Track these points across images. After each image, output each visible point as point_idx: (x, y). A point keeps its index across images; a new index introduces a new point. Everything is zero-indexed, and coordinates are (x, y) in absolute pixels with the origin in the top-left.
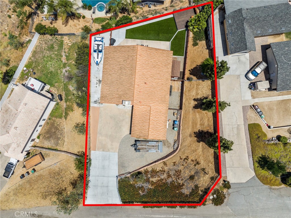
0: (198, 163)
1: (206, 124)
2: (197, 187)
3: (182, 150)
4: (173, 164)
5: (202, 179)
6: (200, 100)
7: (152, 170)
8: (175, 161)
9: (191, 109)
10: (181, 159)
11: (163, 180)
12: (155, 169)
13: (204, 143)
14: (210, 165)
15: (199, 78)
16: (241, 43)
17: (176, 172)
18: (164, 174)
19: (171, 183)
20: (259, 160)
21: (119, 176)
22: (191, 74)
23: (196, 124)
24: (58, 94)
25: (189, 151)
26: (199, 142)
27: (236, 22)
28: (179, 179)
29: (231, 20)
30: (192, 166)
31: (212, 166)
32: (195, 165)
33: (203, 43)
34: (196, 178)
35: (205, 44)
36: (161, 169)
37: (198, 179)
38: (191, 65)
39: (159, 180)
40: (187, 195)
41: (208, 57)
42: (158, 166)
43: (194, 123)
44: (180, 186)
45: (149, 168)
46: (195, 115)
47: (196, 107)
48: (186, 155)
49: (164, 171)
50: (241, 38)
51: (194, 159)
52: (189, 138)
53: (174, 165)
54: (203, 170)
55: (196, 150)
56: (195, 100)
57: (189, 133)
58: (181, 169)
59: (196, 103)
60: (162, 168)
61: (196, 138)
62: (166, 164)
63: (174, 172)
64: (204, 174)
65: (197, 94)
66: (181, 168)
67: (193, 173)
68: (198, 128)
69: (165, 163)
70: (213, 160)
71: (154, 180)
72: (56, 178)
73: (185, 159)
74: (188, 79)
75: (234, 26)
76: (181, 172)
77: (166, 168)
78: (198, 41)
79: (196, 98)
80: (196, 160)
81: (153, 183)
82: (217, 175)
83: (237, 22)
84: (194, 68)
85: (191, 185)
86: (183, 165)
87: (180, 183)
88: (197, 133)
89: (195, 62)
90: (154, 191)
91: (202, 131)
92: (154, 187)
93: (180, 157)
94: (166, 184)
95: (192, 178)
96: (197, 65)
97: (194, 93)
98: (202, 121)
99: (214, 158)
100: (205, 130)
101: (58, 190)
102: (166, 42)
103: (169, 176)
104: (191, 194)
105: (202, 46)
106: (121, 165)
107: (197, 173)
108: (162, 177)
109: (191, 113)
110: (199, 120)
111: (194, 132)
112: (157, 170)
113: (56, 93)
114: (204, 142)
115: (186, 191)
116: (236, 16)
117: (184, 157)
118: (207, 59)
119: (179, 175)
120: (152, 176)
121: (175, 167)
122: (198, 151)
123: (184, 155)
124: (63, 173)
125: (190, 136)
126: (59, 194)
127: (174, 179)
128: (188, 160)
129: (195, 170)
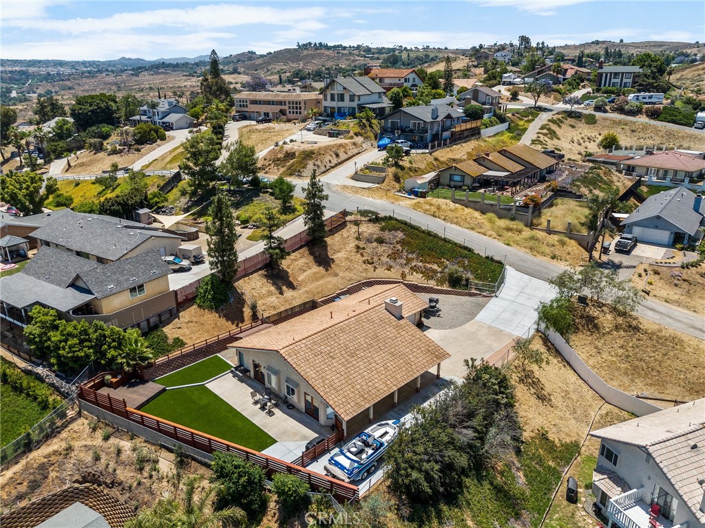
0: (358, 247)
1: (303, 260)
2: (383, 229)
3: (364, 275)
4: (392, 270)
5: (369, 231)
6: (277, 285)
7: (430, 279)
8: (386, 271)
9: (300, 292)
10: (375, 268)
11: (421, 261)
12: (423, 278)
13: (329, 254)
14: (345, 235)
15: (241, 301)
17: (395, 259)
18: (415, 266)
19: (412, 253)
20: (290, 213)
21: (493, 296)
22: (243, 321)
23: (315, 273)
24: (577, 508)
25: (356, 266)
26: (333, 259)
27: (109, 277)
28: (398, 250)
29: (106, 285)
30: (368, 250)
31: (344, 232)
32: (364, 248)
33: (170, 331)
34: (375, 236)
35: (170, 326)
36: (414, 273)
37: (373, 234)
38: (227, 328)
39: (429, 263)
40: (401, 231)
41: (195, 306)
42: (416, 279)
43: (316, 278)
44: (402, 242)
45: (432, 284)
46: (303, 281)
47: (291, 286)
48: (364, 266)
49: (412, 268)
51: (359, 255)
52: (341, 275)
53: (391, 267)
54: (358, 239)
55: (347, 259)
56: (281, 293)
57: (335, 278)
58: (386, 257)
59: (284, 288)
60: (412, 274)
61: (332, 266)
62: (402, 274)
63: (398, 261)
64: (362, 234)
65: (270, 294)
66: (385, 259)
67: (375, 244)
68: (316, 269)
69: (403, 276)
70: (336, 235)
71: (435, 267)
72: (644, 364)
73: (371, 264)
74: (255, 319)
75: (119, 278)
76: (389, 255)
77: (407, 270)
78: (170, 341)
79: (276, 292)
80: (357, 252)
81: (440, 264)
82: (348, 224)
83: (109, 274)
84: (228, 320)
85: (387, 235)
86: (380, 259)
87: (401, 246)
88: (324, 267)
89: (216, 324)
90: (443, 255)
91: (316, 262)
92: (441, 259)
93: (374, 271)
94: (421, 255)
95: (380, 241)
96: (220, 317)
97: (273, 299)
98: (304, 268)
99: (333, 235)
100: (311, 258)
101: (637, 336)
102: (213, 388)
103: (409, 261)
104: (396, 229)
105: (177, 329)
106: (481, 307)
107: (369, 241)
108: (421, 264)
109: (306, 289)
110: (305, 274)
111: (327, 270)
112: (422, 275)
114: (327, 254)
115: (400, 235)
116: (98, 278)
117: (369, 265)
118: (200, 306)
119: (394, 253)
120: (435, 272)
121: (392, 264)
122: (345, 256)
123: (367, 268)
124: (623, 365)
125: (336, 275)
126: (637, 329)
127: (406, 254)
128: (367, 260)
129: (369, 244)
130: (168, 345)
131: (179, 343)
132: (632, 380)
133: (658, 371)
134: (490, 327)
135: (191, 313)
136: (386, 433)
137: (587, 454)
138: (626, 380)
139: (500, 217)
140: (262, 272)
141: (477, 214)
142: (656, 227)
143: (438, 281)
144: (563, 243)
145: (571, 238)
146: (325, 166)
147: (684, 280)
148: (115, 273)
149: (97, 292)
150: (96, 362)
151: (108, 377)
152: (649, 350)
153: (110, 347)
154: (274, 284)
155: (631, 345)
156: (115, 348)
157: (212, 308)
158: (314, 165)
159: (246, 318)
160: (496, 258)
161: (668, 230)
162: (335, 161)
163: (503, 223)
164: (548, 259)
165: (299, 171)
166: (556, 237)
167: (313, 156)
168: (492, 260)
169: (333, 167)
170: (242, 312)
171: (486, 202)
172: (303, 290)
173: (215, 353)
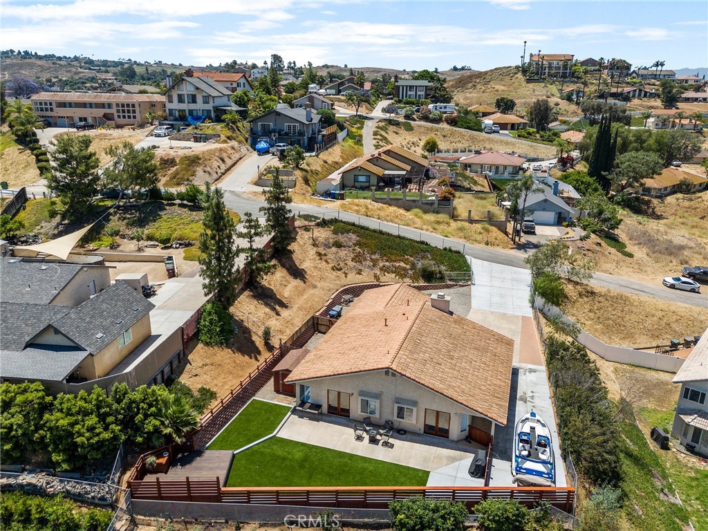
0: (319, 254)
1: (279, 274)
2: (335, 233)
3: (338, 282)
4: (362, 273)
5: (323, 236)
6: (269, 305)
7: (403, 277)
8: (358, 276)
9: (294, 310)
10: (346, 274)
11: (387, 261)
12: (397, 277)
13: (297, 264)
14: (301, 243)
15: (245, 330)
16: (118, 295)
17: (361, 262)
18: (384, 266)
19: (374, 253)
21: (470, 285)
22: (259, 353)
23: (296, 287)
24: (673, 452)
25: (327, 274)
26: (303, 270)
27: (90, 323)
28: (359, 252)
29: (94, 335)
30: (330, 256)
31: (299, 240)
32: (325, 255)
33: (188, 381)
34: (331, 241)
36: (386, 273)
37: (328, 238)
38: (249, 365)
39: (395, 261)
40: (353, 233)
41: (200, 345)
42: (390, 279)
43: (301, 293)
44: (358, 244)
45: (408, 281)
46: (290, 297)
47: (283, 304)
48: (334, 273)
49: (381, 269)
50: (112, 299)
51: (324, 263)
52: (319, 286)
53: (361, 270)
54: (315, 245)
55: (315, 268)
56: (278, 314)
57: (315, 290)
58: (350, 261)
59: (278, 308)
60: (385, 275)
61: (307, 277)
62: (375, 277)
63: (364, 263)
64: (316, 239)
65: (268, 316)
66: (350, 263)
67: (334, 249)
68: (294, 282)
69: (377, 279)
71: (403, 265)
73: (340, 270)
74: (270, 348)
75: (101, 323)
76: (353, 259)
77: (377, 272)
78: (197, 394)
79: (273, 313)
80: (320, 259)
81: (406, 261)
82: (298, 230)
83: (87, 320)
84: (245, 354)
85: (342, 238)
86: (346, 264)
87: (360, 248)
88: (300, 279)
89: (235, 362)
90: (404, 252)
91: (291, 275)
92: (404, 256)
93: (346, 277)
94: (382, 255)
95: (338, 245)
96: (234, 353)
97: (274, 322)
98: (284, 283)
100: (285, 270)
101: (596, 299)
103: (375, 263)
104: (348, 232)
105: (194, 378)
106: (466, 296)
107: (327, 246)
108: (387, 264)
109: (297, 306)
110: (288, 289)
111: (305, 282)
112: (394, 275)
113: (683, 455)
115: (354, 237)
116: (78, 327)
117: (338, 272)
118: (207, 344)
119: (357, 256)
120: (405, 269)
121: (360, 267)
122: (312, 265)
123: (338, 275)
124: (598, 327)
125: (315, 287)
126: (593, 293)
127: (368, 255)
128: (335, 266)
129: (328, 250)
130: (198, 399)
131: (208, 394)
132: (610, 338)
134: (492, 313)
135: (199, 355)
139: (426, 212)
140: (247, 293)
141: (402, 211)
142: (544, 210)
143: (411, 278)
144: (487, 231)
145: (492, 225)
146: (217, 173)
147: (588, 250)
148: (93, 317)
149: (88, 346)
150: (130, 442)
151: (151, 459)
152: (610, 309)
153: (146, 416)
154: (267, 305)
155: (596, 308)
156: (155, 415)
157: (222, 344)
158: (205, 172)
159: (261, 349)
160: (453, 249)
161: (553, 211)
162: (223, 168)
163: (431, 217)
164: (483, 246)
165: (188, 180)
166: (478, 227)
167: (200, 162)
168: (450, 250)
169: (223, 174)
170: (253, 342)
171: (408, 198)
172: (295, 307)
173: (251, 397)
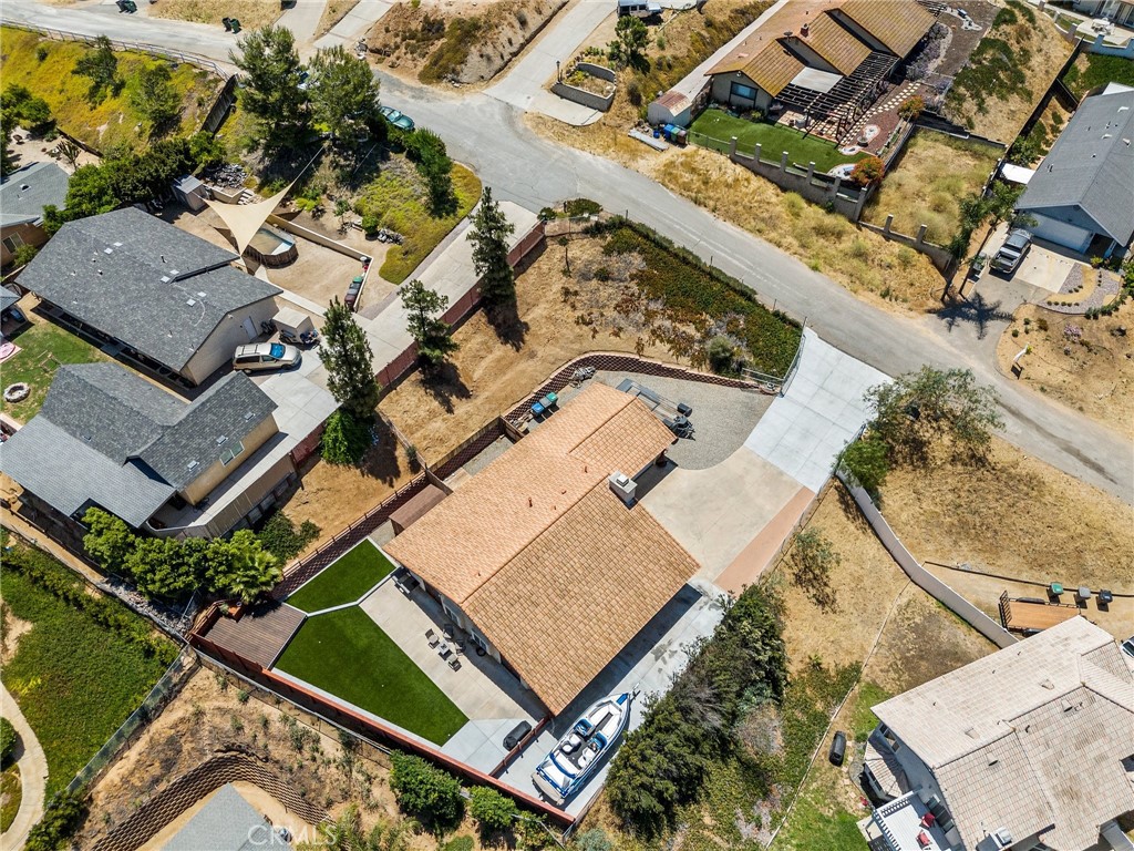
0: (567, 292)
1: (479, 338)
2: (608, 251)
3: (576, 346)
4: (621, 334)
5: (586, 257)
6: (441, 395)
7: (681, 354)
8: (612, 337)
9: (479, 401)
10: (595, 331)
11: (670, 317)
12: (671, 353)
13: (520, 313)
14: (545, 268)
15: (391, 440)
16: (232, 397)
17: (627, 313)
18: (659, 328)
19: (656, 299)
20: (448, 214)
21: (775, 394)
22: (398, 474)
23: (499, 361)
24: (840, 772)
25: (564, 331)
26: (526, 324)
27: (185, 446)
28: (633, 295)
29: (186, 463)
30: (584, 297)
31: (543, 263)
32: (576, 293)
33: (293, 512)
34: (595, 267)
35: (291, 503)
36: (657, 341)
37: (591, 262)
38: (376, 492)
39: (681, 321)
40: (639, 253)
41: (322, 462)
42: (659, 353)
43: (501, 368)
44: (641, 278)
45: (684, 364)
46: (482, 379)
47: (464, 393)
48: (577, 329)
49: (654, 332)
50: (220, 406)
51: (569, 308)
52: (540, 354)
53: (620, 329)
54: (566, 272)
55: (549, 318)
56: (450, 411)
57: (531, 362)
58: (612, 309)
59: (454, 399)
60: (654, 344)
61: (527, 338)
62: (638, 344)
63: (631, 316)
64: (572, 262)
65: (432, 414)
66: (610, 313)
67: (594, 282)
68: (501, 350)
69: (640, 347)
70: (530, 270)
71: (691, 330)
72: (978, 520)
73: (587, 324)
74: (415, 466)
75: (200, 444)
76: (617, 306)
77: (645, 336)
78: (297, 530)
79: (442, 409)
80: (565, 301)
81: (700, 325)
82: (549, 242)
83: (184, 442)
84: (377, 477)
85: (615, 263)
86: (602, 315)
87: (638, 285)
88: (513, 345)
89: (358, 488)
90: (706, 306)
91: (499, 337)
92: (701, 314)
93: (594, 337)
94: (669, 304)
95: (604, 276)
96: (363, 475)
97: (438, 424)
98: (481, 353)
99: (524, 271)
100: (491, 330)
101: (979, 474)
102: (371, 611)
103: (650, 315)
104: (630, 248)
105: (303, 506)
106: (754, 415)
107: (585, 277)
108: (668, 323)
109: (487, 394)
110: (484, 364)
111: (518, 351)
112: (669, 346)
113: (847, 782)
114: (516, 316)
115: (636, 261)
116: (169, 455)
117: (585, 328)
118: (330, 462)
119: (625, 301)
120: (690, 340)
121: (623, 323)
122: (545, 313)
123: (581, 333)
124: (948, 519)
125: (532, 355)
126: (981, 461)
127: (645, 302)
128: (582, 317)
129: (584, 283)
130: (296, 538)
131: (311, 531)
132: (956, 542)
133: (995, 531)
134: (765, 464)
135: (318, 475)
136: (609, 715)
137: (868, 679)
138: (947, 542)
139: (810, 201)
140: (416, 376)
141: (770, 191)
142: (1069, 221)
143: (693, 358)
144: (905, 262)
145: (920, 252)
146: (502, 57)
147: (1082, 343)
148: (191, 436)
149: (175, 480)
151: (224, 607)
153: (217, 573)
154: (437, 395)
155: (966, 487)
156: (225, 573)
157: (349, 462)
158: (482, 56)
159: (401, 469)
160: (791, 316)
161: (1087, 229)
162: (519, 40)
163: (814, 214)
164: (874, 297)
165: (454, 71)
166: (896, 247)
167: (478, 34)
168: (784, 318)
169: (515, 54)
170: (395, 459)
171: (789, 170)
172: (483, 395)
173: (364, 536)
